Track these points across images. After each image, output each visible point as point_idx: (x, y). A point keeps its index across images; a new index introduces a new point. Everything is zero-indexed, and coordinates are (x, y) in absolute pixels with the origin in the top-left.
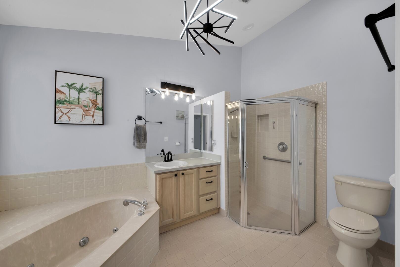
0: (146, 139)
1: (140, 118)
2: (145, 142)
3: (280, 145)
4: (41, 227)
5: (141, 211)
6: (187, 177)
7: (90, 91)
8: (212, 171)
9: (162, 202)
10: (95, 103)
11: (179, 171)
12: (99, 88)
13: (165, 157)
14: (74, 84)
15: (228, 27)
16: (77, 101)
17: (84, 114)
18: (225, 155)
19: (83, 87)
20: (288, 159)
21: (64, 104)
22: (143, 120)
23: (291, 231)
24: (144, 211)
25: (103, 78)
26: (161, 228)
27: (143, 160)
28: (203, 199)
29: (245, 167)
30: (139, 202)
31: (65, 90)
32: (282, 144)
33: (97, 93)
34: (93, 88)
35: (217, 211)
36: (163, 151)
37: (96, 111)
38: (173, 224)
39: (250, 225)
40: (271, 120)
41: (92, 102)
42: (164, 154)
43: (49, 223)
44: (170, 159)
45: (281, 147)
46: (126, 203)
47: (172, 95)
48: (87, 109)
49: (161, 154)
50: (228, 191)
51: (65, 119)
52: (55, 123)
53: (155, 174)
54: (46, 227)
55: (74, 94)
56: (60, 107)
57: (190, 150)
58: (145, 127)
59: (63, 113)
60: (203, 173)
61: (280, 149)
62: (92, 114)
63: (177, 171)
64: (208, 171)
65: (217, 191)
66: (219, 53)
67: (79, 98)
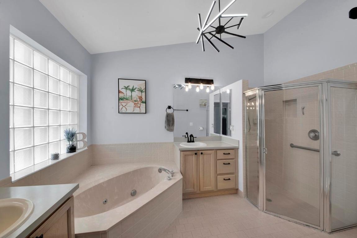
0: (174, 124)
1: (169, 107)
2: (173, 126)
3: (311, 132)
4: (111, 177)
5: (169, 177)
6: (205, 156)
7: (138, 90)
8: (229, 154)
9: (185, 174)
10: (141, 98)
11: (198, 150)
12: (143, 88)
13: (188, 139)
14: (129, 86)
15: (239, 25)
16: (131, 98)
17: (135, 106)
18: (243, 140)
19: (134, 88)
20: (317, 147)
21: (123, 100)
22: (172, 109)
23: (320, 226)
24: (171, 178)
25: (145, 80)
26: (183, 194)
27: (172, 140)
28: (220, 178)
29: (264, 152)
30: (168, 171)
31: (124, 91)
32: (314, 131)
33: (142, 91)
34: (139, 88)
35: (236, 191)
36: (187, 133)
37: (142, 104)
38: (193, 193)
39: (268, 210)
40: (299, 106)
41: (139, 98)
42: (188, 136)
43: (115, 176)
44: (192, 140)
45: (312, 135)
46: (160, 171)
47: (194, 88)
48: (136, 102)
49: (185, 136)
50: (246, 175)
51: (124, 110)
52: (119, 113)
53: (179, 151)
54: (114, 178)
55: (129, 93)
56: (121, 102)
57: (211, 134)
58: (173, 114)
59: (123, 106)
60: (220, 155)
61: (311, 137)
62: (139, 106)
63: (197, 150)
64: (225, 153)
65: (235, 173)
66: (233, 48)
67: (131, 96)
